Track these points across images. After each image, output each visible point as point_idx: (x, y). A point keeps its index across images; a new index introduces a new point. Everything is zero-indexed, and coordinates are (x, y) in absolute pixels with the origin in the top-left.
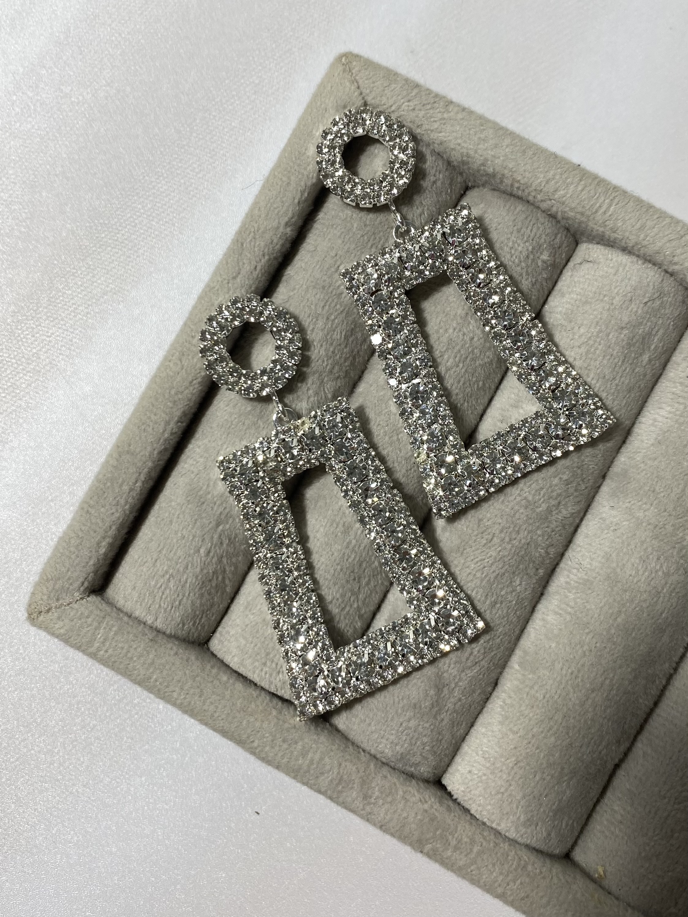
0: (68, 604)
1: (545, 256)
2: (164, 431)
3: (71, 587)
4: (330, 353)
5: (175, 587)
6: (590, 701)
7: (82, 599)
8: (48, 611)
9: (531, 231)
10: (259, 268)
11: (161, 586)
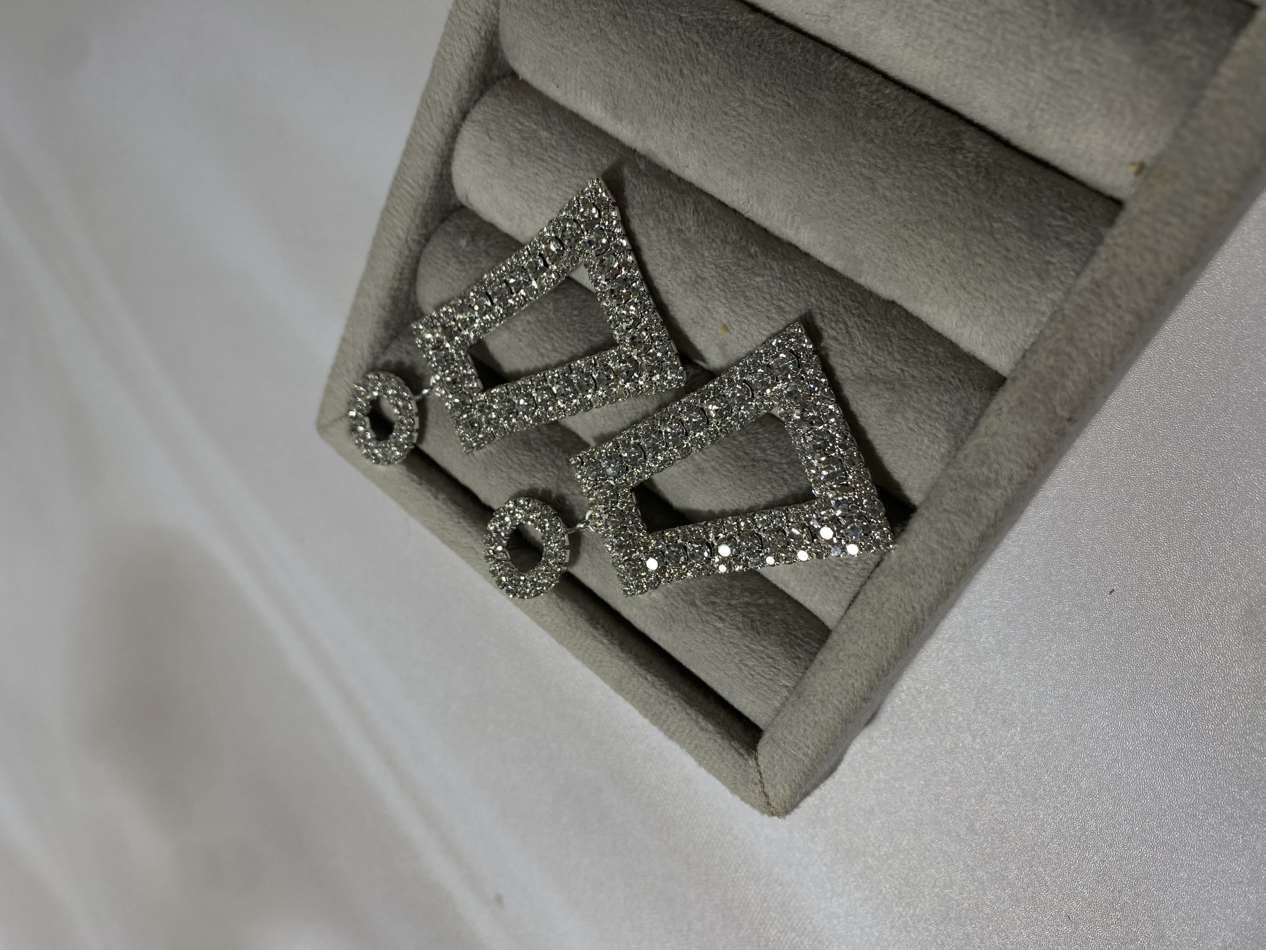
0: (760, 774)
1: (463, 242)
2: (603, 644)
3: (743, 767)
4: (543, 468)
5: (753, 660)
6: (888, 194)
7: (756, 759)
8: (766, 795)
9: (439, 259)
10: (470, 530)
11: (751, 675)
